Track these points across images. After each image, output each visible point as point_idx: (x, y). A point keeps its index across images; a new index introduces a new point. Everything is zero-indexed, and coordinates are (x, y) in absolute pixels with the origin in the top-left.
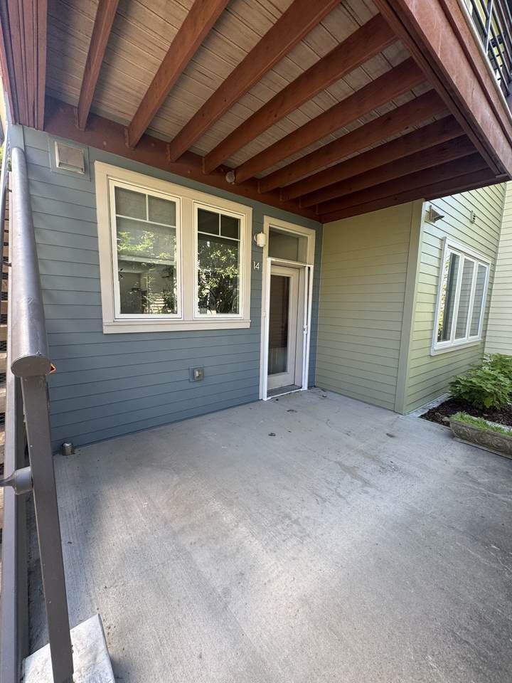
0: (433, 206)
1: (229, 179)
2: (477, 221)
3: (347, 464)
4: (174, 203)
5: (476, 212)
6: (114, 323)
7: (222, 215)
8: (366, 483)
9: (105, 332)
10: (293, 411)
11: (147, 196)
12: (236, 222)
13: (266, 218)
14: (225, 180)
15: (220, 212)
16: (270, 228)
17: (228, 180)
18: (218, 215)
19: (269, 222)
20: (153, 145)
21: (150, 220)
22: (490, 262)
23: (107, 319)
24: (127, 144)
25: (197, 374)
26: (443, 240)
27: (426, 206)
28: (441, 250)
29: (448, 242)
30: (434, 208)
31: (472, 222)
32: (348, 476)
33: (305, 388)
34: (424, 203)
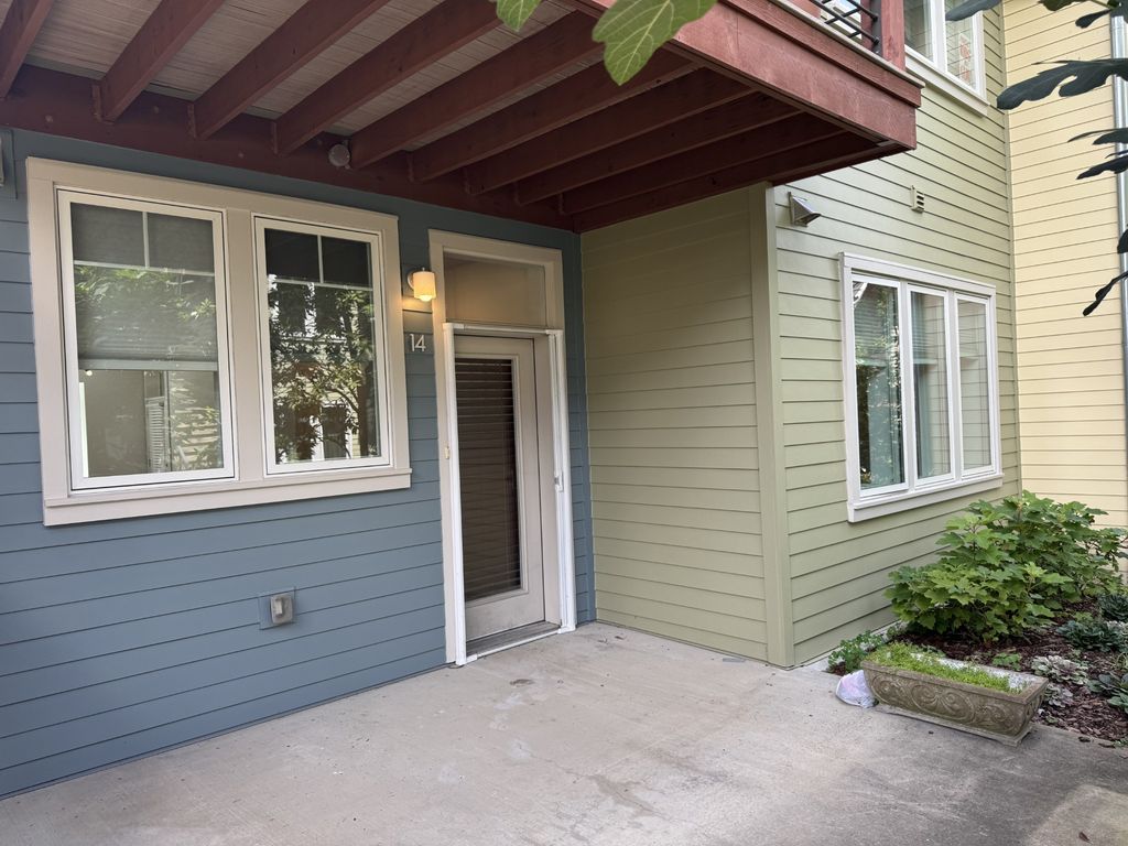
0: (794, 192)
1: (338, 159)
2: (928, 204)
3: (615, 778)
4: (210, 223)
5: (922, 186)
6: (72, 501)
7: (323, 238)
8: (645, 809)
9: (47, 524)
10: (523, 681)
11: (145, 217)
12: (361, 250)
13: (433, 235)
14: (329, 161)
15: (319, 232)
16: (444, 253)
17: (335, 162)
18: (314, 237)
19: (441, 243)
20: (156, 109)
21: (151, 265)
22: (992, 292)
23: (53, 492)
24: (98, 115)
25: (278, 609)
26: (837, 260)
27: (778, 195)
28: (837, 281)
29: (849, 263)
30: (799, 197)
31: (919, 211)
32: (610, 801)
33: (569, 625)
34: (768, 192)
